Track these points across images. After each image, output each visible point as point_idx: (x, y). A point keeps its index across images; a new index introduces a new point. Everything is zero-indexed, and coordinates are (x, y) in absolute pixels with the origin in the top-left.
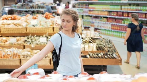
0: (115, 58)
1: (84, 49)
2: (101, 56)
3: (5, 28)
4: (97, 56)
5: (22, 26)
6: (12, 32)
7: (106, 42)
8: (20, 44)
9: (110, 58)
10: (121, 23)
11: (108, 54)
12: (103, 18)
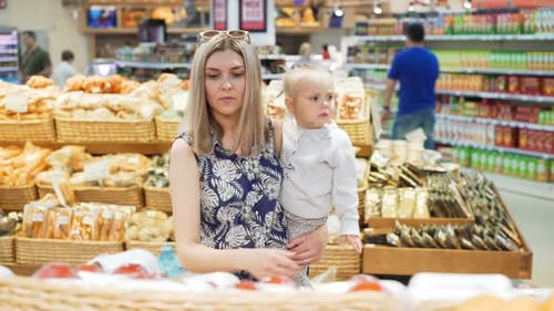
0: (505, 249)
1: (380, 209)
2: (448, 238)
3: (72, 123)
4: (430, 238)
5: (139, 114)
6: (99, 139)
7: (470, 188)
8: (128, 186)
9: (485, 249)
10: (536, 122)
11: (474, 232)
12: (462, 100)
